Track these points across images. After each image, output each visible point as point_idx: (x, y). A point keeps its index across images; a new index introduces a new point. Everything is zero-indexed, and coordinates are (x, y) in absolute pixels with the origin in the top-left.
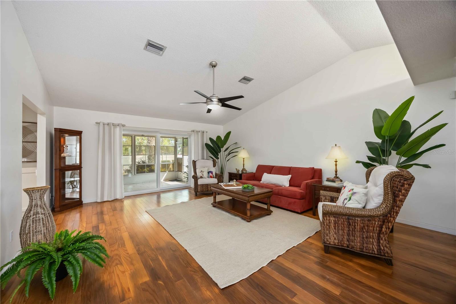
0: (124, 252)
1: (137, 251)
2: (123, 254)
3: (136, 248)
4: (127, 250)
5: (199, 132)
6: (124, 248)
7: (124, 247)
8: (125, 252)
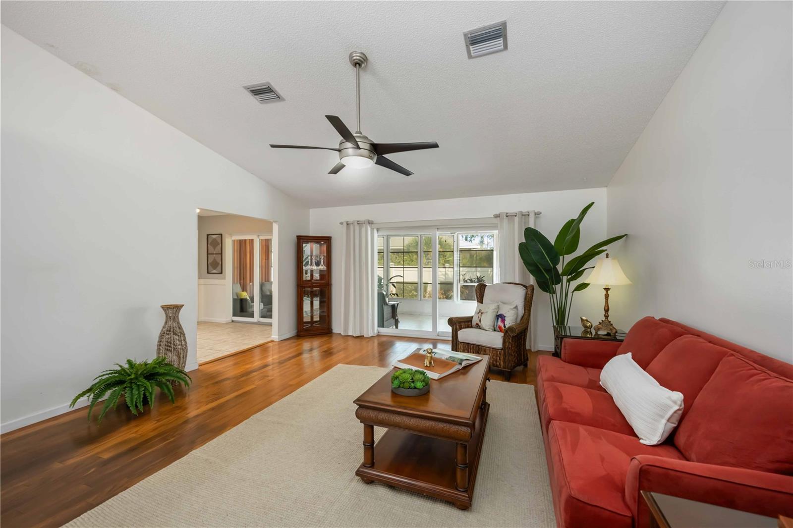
5: (516, 216)
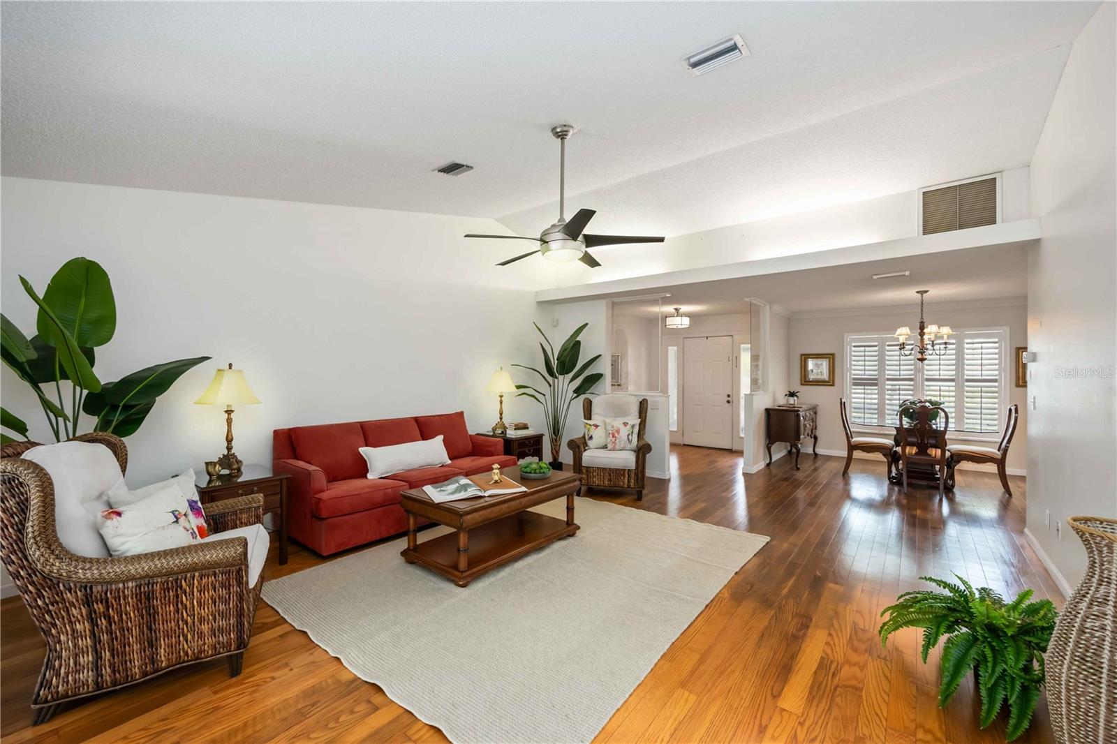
0: (836, 644)
1: (807, 627)
2: (841, 642)
3: (805, 634)
4: (826, 643)
6: (829, 652)
7: (827, 655)
8: (834, 644)
